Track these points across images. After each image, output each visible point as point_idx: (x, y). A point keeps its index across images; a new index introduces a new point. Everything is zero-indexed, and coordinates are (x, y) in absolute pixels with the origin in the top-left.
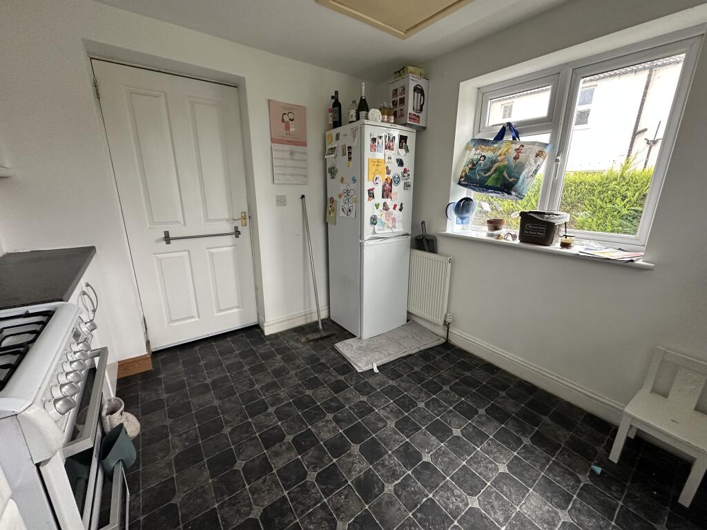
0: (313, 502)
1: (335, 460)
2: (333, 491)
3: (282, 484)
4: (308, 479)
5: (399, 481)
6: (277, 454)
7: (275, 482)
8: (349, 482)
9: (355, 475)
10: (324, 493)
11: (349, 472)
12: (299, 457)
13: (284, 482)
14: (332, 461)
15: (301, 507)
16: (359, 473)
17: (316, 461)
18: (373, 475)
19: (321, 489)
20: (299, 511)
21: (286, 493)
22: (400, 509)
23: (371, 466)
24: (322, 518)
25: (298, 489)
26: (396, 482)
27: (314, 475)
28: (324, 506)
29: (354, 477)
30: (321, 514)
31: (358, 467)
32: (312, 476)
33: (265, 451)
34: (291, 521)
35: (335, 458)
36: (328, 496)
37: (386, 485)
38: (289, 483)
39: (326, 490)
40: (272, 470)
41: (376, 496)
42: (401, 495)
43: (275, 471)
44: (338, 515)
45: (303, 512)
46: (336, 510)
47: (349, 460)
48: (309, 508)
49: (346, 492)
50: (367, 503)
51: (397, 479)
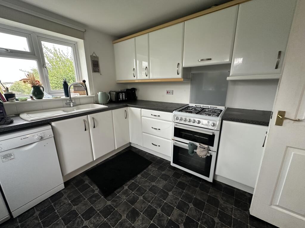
0: (154, 201)
1: (152, 222)
2: (147, 208)
3: (168, 204)
4: (160, 209)
5: (119, 222)
6: (181, 215)
7: (172, 204)
8: (142, 213)
9: (140, 218)
10: (151, 206)
11: (143, 219)
12: (169, 218)
13: (168, 205)
14: (153, 221)
15: (157, 199)
16: (139, 219)
17: (160, 218)
18: (132, 221)
19: (153, 207)
20: (157, 198)
21: (165, 201)
22: (120, 210)
23: (133, 225)
24: (148, 198)
25: (161, 204)
26: (120, 221)
27: (158, 211)
28: (149, 202)
29: (140, 217)
30: (149, 199)
31: (140, 223)
32: (159, 211)
33: (187, 215)
34: (158, 194)
35: (152, 223)
36: (149, 206)
37: (125, 218)
38: (166, 205)
39: (150, 207)
40: (176, 207)
41: (129, 212)
42: (119, 215)
43: (175, 208)
44: (143, 201)
45: (156, 198)
46: (144, 202)
47: (145, 225)
48: (154, 200)
49: (142, 209)
50: (133, 208)
51: (120, 222)
